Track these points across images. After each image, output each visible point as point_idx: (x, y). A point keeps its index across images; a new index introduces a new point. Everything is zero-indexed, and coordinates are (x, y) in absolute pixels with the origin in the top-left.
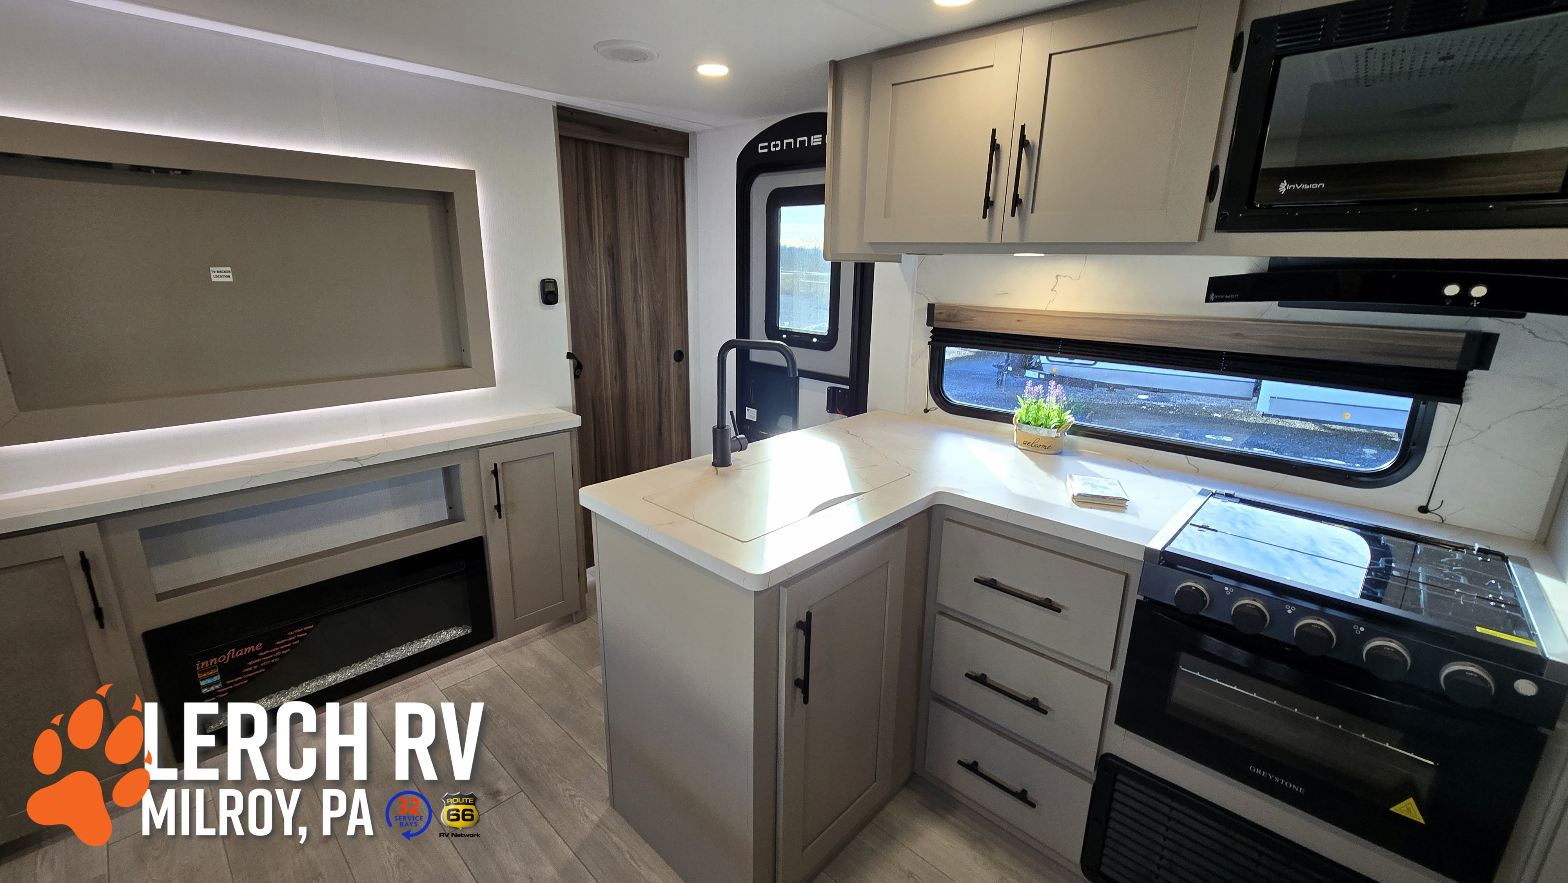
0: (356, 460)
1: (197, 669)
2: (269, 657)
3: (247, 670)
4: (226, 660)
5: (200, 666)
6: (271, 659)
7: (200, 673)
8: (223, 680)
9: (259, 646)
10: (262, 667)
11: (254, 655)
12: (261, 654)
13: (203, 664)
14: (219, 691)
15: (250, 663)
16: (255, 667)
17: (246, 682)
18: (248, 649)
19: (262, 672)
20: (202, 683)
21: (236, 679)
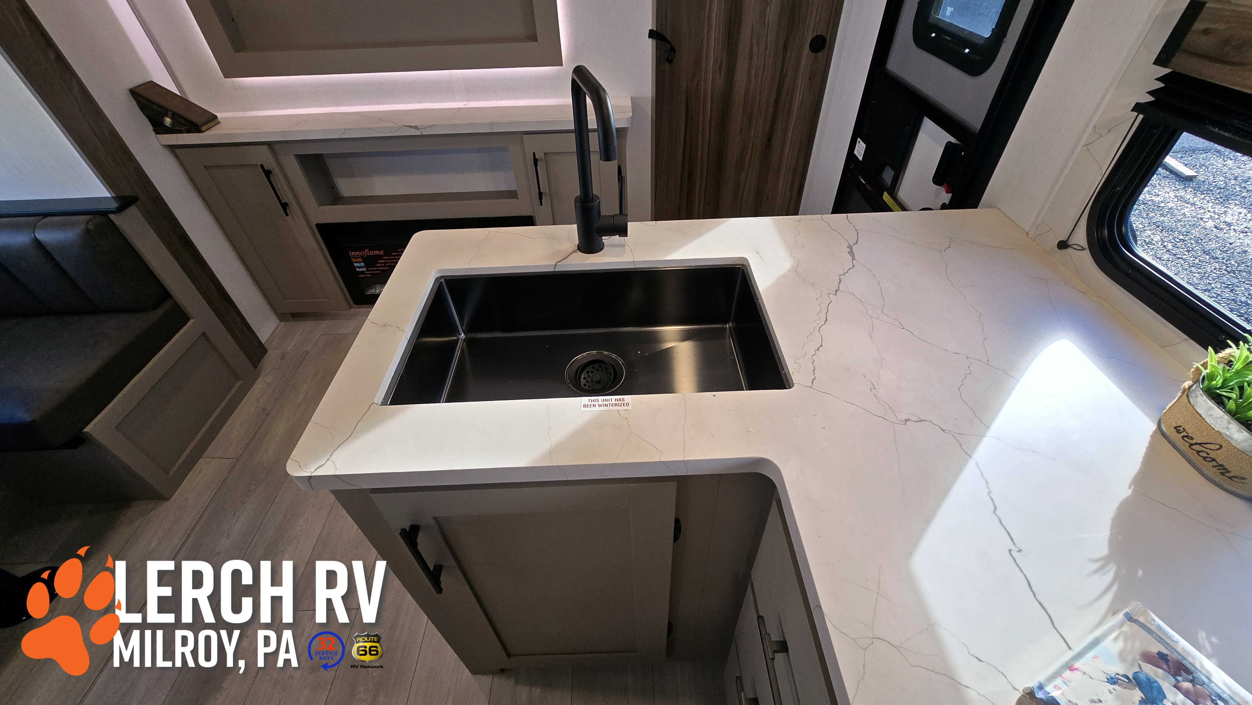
0: (416, 127)
1: (351, 255)
2: (389, 261)
3: (378, 265)
4: (365, 255)
5: (352, 254)
6: (390, 263)
7: (353, 258)
8: (367, 266)
9: (382, 252)
10: (387, 266)
11: (380, 257)
12: (384, 258)
13: (353, 253)
14: (366, 272)
15: (379, 261)
16: (383, 265)
17: (380, 272)
18: (377, 252)
19: (387, 269)
20: (355, 265)
21: (373, 269)
